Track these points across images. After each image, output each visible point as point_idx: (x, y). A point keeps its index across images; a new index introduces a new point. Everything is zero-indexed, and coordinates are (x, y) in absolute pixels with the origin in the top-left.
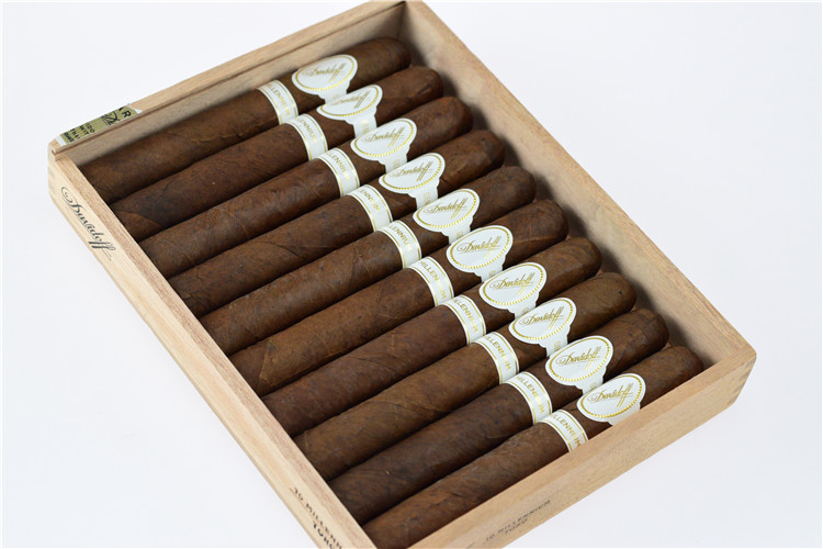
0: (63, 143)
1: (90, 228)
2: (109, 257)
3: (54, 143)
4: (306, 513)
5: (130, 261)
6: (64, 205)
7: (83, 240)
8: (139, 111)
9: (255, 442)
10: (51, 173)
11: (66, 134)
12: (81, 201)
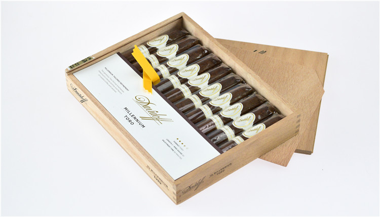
0: (69, 69)
1: (80, 95)
2: (86, 103)
3: (67, 69)
4: (152, 173)
5: (92, 103)
6: (71, 90)
7: (78, 101)
8: (94, 58)
9: (135, 154)
10: (67, 80)
11: (70, 67)
12: (76, 87)
